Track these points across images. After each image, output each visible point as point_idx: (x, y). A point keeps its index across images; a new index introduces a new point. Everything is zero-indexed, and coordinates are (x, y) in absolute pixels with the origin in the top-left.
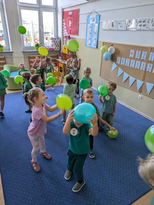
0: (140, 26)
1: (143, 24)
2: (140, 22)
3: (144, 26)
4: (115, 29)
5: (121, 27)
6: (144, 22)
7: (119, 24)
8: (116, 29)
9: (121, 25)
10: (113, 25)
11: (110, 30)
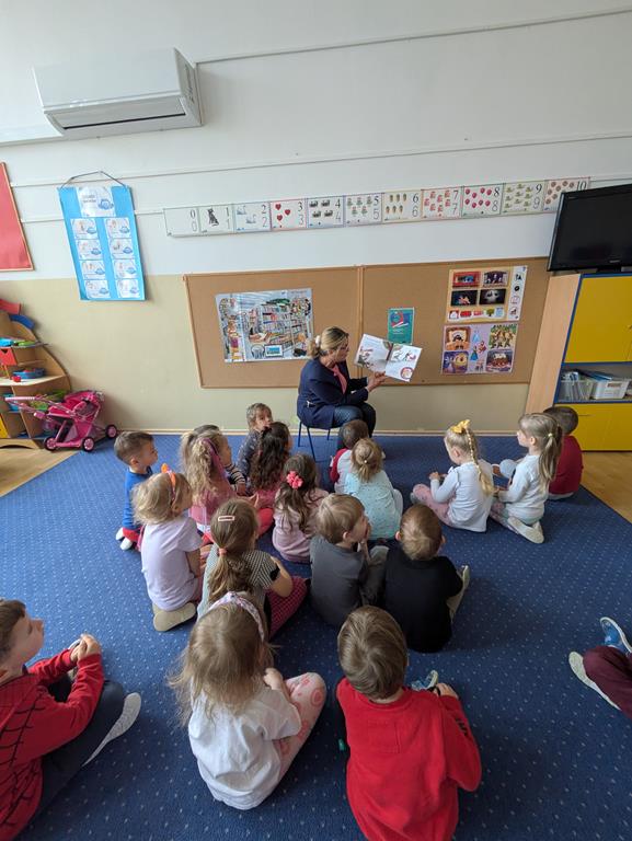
0: (316, 215)
1: (324, 210)
2: (312, 205)
3: (327, 215)
4: (226, 230)
5: (249, 222)
6: (324, 205)
7: (239, 213)
8: (232, 230)
9: (249, 216)
10: (213, 219)
11: (205, 234)
